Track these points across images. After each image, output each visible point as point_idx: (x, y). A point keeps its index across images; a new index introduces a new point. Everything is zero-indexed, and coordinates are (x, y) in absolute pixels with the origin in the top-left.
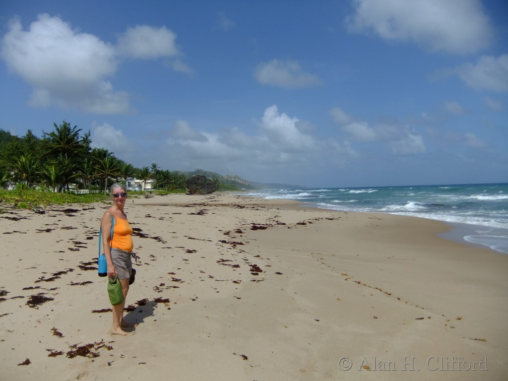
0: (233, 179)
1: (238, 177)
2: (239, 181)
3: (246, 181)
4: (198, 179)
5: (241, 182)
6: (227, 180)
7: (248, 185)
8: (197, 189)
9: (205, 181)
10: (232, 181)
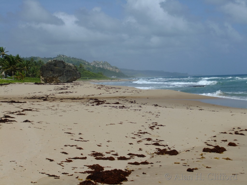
0: (101, 66)
1: (108, 64)
2: (108, 68)
3: (116, 68)
4: (55, 65)
5: (111, 68)
6: (94, 67)
7: (119, 72)
8: (53, 77)
9: (64, 67)
10: (100, 68)
